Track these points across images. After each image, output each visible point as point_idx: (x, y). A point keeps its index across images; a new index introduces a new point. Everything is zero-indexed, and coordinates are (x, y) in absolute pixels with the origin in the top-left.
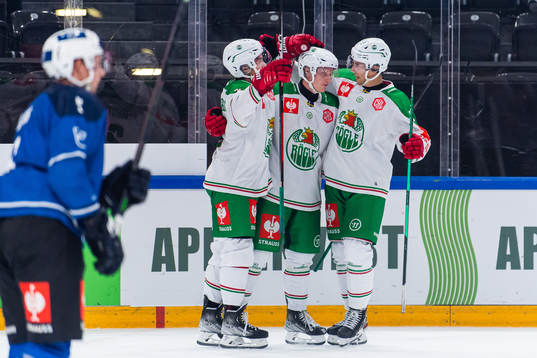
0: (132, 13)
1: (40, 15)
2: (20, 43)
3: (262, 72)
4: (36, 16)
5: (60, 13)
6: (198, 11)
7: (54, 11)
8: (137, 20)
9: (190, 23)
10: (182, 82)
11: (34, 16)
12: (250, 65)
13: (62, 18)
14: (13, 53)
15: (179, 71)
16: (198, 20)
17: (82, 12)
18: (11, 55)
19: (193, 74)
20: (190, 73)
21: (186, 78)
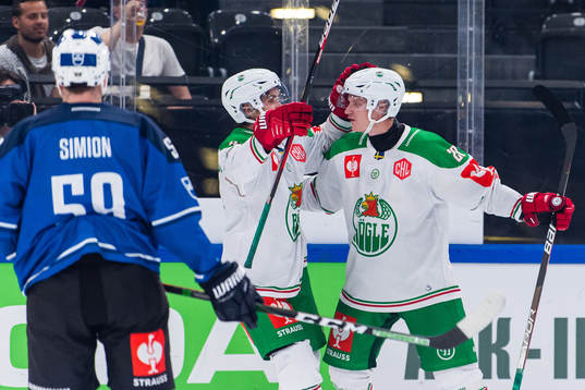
0: (378, 14)
1: (249, 16)
2: (221, 56)
3: (269, 116)
4: (244, 19)
5: (277, 13)
6: (471, 13)
7: (269, 12)
8: (385, 24)
9: (460, 30)
10: (448, 111)
11: (240, 19)
12: (253, 104)
13: (280, 21)
14: (211, 70)
15: (445, 97)
16: (471, 25)
17: (308, 13)
18: (207, 74)
19: (465, 100)
20: (460, 99)
21: (454, 106)
